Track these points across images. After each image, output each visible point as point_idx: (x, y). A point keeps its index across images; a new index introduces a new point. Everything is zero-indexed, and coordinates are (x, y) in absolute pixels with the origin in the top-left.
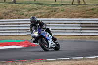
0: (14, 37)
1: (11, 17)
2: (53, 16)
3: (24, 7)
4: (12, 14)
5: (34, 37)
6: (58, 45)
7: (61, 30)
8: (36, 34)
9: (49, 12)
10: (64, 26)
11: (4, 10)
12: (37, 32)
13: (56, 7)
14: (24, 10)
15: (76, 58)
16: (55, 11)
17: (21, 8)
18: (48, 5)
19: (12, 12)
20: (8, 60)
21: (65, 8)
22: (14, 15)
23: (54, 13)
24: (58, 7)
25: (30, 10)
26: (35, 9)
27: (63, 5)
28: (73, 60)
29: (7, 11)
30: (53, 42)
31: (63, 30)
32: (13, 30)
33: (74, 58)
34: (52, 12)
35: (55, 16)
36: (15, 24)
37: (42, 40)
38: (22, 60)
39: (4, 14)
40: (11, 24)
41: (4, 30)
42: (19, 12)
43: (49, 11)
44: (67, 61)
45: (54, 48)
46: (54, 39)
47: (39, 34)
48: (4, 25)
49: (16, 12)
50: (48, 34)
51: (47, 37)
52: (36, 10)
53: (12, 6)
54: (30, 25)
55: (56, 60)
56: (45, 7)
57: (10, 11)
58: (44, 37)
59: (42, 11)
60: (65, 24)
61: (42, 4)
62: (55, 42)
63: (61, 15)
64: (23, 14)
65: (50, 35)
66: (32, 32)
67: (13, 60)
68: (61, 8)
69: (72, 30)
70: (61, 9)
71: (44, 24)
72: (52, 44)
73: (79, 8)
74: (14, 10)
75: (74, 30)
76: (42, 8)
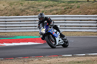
0: (30, 34)
1: (27, 14)
2: (69, 13)
3: (40, 4)
4: (28, 11)
5: (41, 34)
6: (67, 42)
7: (77, 26)
8: (43, 31)
9: (65, 9)
10: (80, 23)
11: (21, 7)
12: (44, 29)
13: (72, 4)
14: (40, 7)
15: (92, 54)
16: (71, 8)
17: (37, 5)
18: (64, 2)
19: (28, 8)
20: (24, 56)
21: (81, 5)
22: (30, 11)
23: (70, 10)
24: (74, 4)
25: (46, 7)
26: (51, 5)
27: (79, 2)
28: (89, 56)
29: (23, 8)
30: (61, 39)
31: (79, 26)
32: (29, 26)
33: (90, 54)
34: (68, 8)
35: (71, 13)
36: (31, 21)
37: (49, 37)
38: (39, 56)
39: (21, 11)
40: (27, 21)
41: (21, 27)
42: (35, 9)
43: (65, 7)
44: (83, 57)
45: (62, 45)
46: (62, 36)
47: (46, 31)
48: (21, 21)
49: (32, 9)
50: (55, 31)
51: (54, 34)
52: (52, 7)
53: (28, 3)
54: (38, 22)
55: (72, 57)
56: (61, 4)
57: (26, 7)
58: (52, 34)
59: (58, 8)
60: (81, 20)
61: (59, 1)
62: (63, 39)
63: (76, 11)
64: (39, 11)
65: (58, 32)
66: (40, 29)
67: (29, 56)
69: (88, 26)
70: (77, 6)
71: (52, 21)
72: (59, 41)
73: (94, 5)
74: (30, 7)
75: (90, 26)
76: (58, 5)
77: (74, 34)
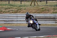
2: (19, 12)
9: (17, 10)
13: (21, 7)
14: (3, 9)
16: (21, 10)
17: (1, 8)
21: (26, 8)
24: (22, 7)
34: (19, 10)
43: (17, 9)
56: (15, 7)
59: (13, 9)
61: (13, 5)
63: (24, 12)
64: (2, 11)
68: (24, 8)
73: (34, 8)
76: (13, 8)
77: (22, 25)
